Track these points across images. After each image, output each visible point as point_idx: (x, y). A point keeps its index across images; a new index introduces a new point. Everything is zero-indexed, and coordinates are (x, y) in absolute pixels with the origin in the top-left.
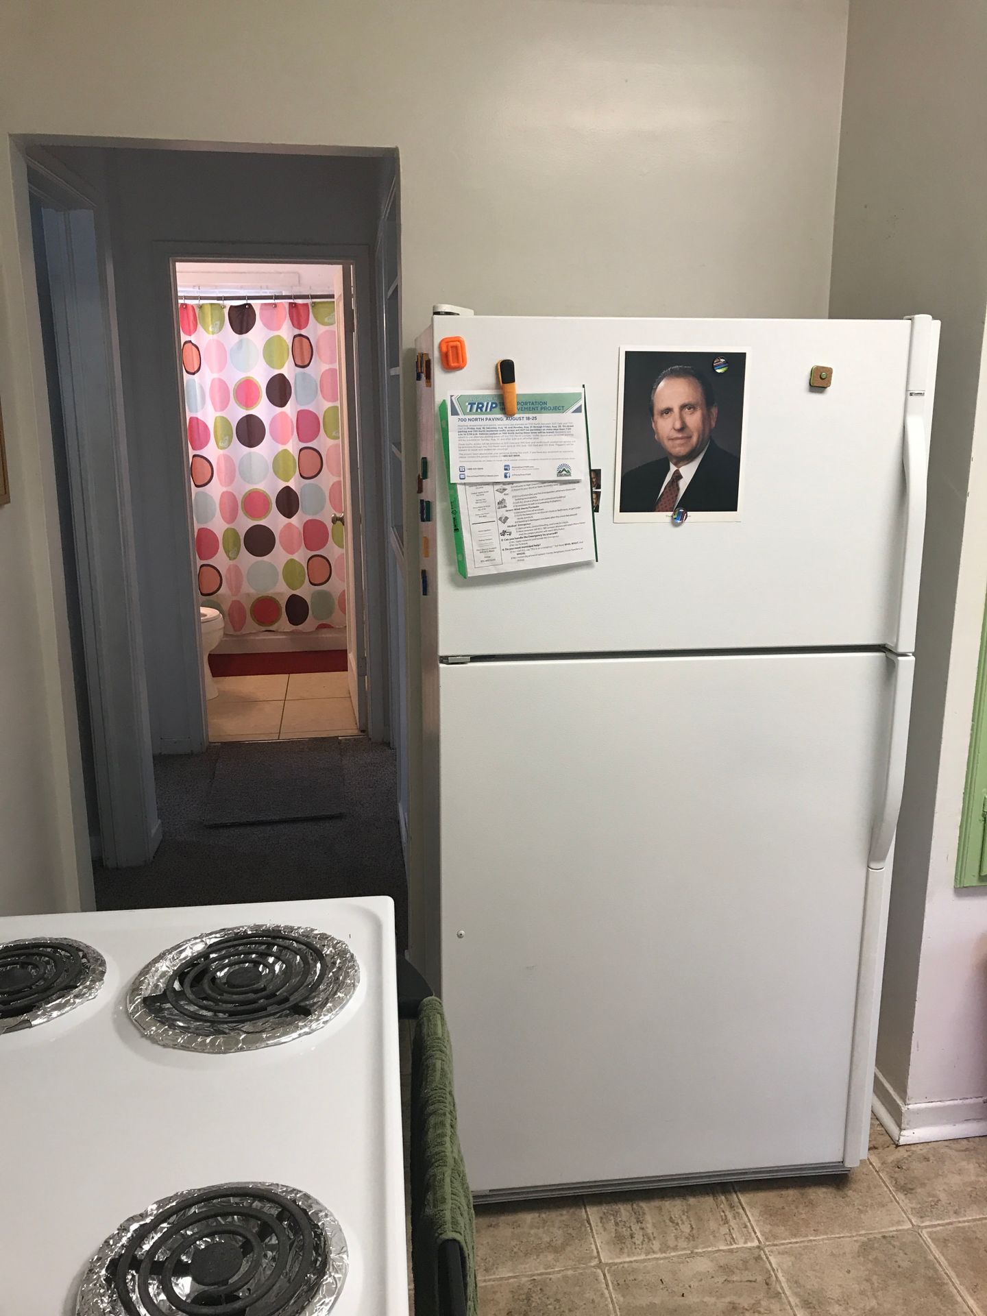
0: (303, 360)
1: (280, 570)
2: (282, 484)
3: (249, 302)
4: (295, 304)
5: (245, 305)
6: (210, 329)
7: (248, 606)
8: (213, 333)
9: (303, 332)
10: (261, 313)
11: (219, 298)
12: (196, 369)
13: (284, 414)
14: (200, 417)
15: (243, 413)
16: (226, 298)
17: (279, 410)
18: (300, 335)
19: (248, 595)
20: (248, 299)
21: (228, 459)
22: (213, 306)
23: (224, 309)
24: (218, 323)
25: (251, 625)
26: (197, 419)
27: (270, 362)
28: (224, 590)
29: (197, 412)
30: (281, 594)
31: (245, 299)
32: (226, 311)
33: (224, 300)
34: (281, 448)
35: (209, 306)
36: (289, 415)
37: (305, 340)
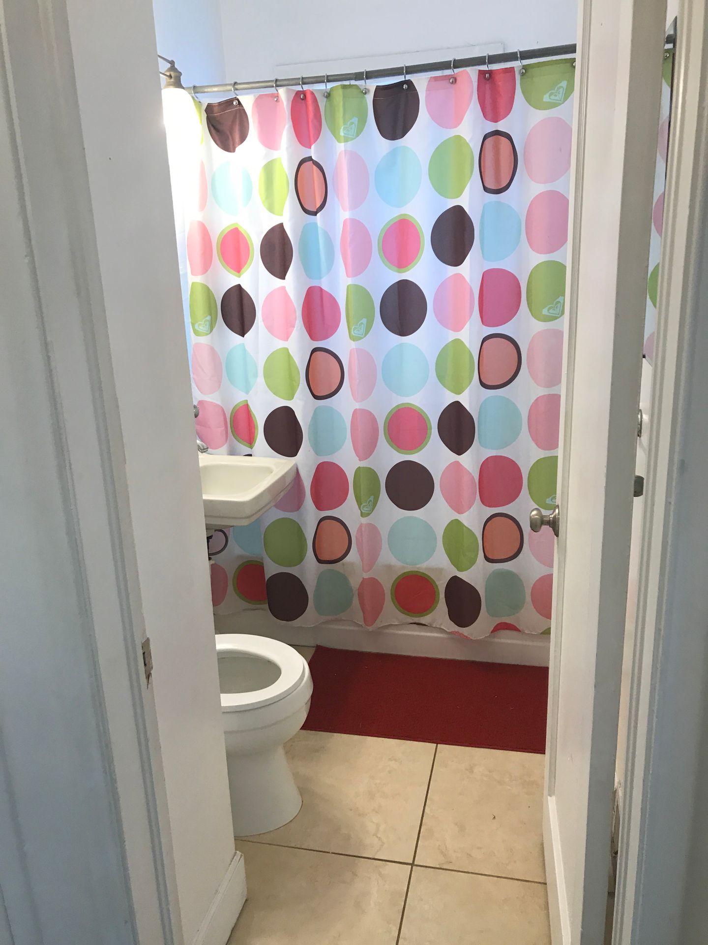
0: (497, 177)
1: (440, 532)
2: (449, 398)
3: (408, 77)
4: (490, 72)
5: (401, 84)
6: (342, 134)
7: (387, 585)
8: (346, 140)
9: (501, 126)
10: (427, 97)
11: (358, 76)
12: (318, 205)
13: (459, 277)
14: (325, 287)
15: (393, 277)
16: (370, 75)
17: (451, 270)
18: (497, 133)
19: (389, 567)
20: (407, 73)
21: (366, 358)
22: (349, 91)
23: (366, 96)
24: (355, 120)
25: (391, 612)
26: (321, 289)
27: (440, 184)
28: (353, 557)
29: (320, 278)
30: (439, 571)
31: (402, 74)
32: (370, 98)
33: (367, 78)
34: (452, 336)
35: (340, 91)
36: (467, 278)
37: (504, 140)
